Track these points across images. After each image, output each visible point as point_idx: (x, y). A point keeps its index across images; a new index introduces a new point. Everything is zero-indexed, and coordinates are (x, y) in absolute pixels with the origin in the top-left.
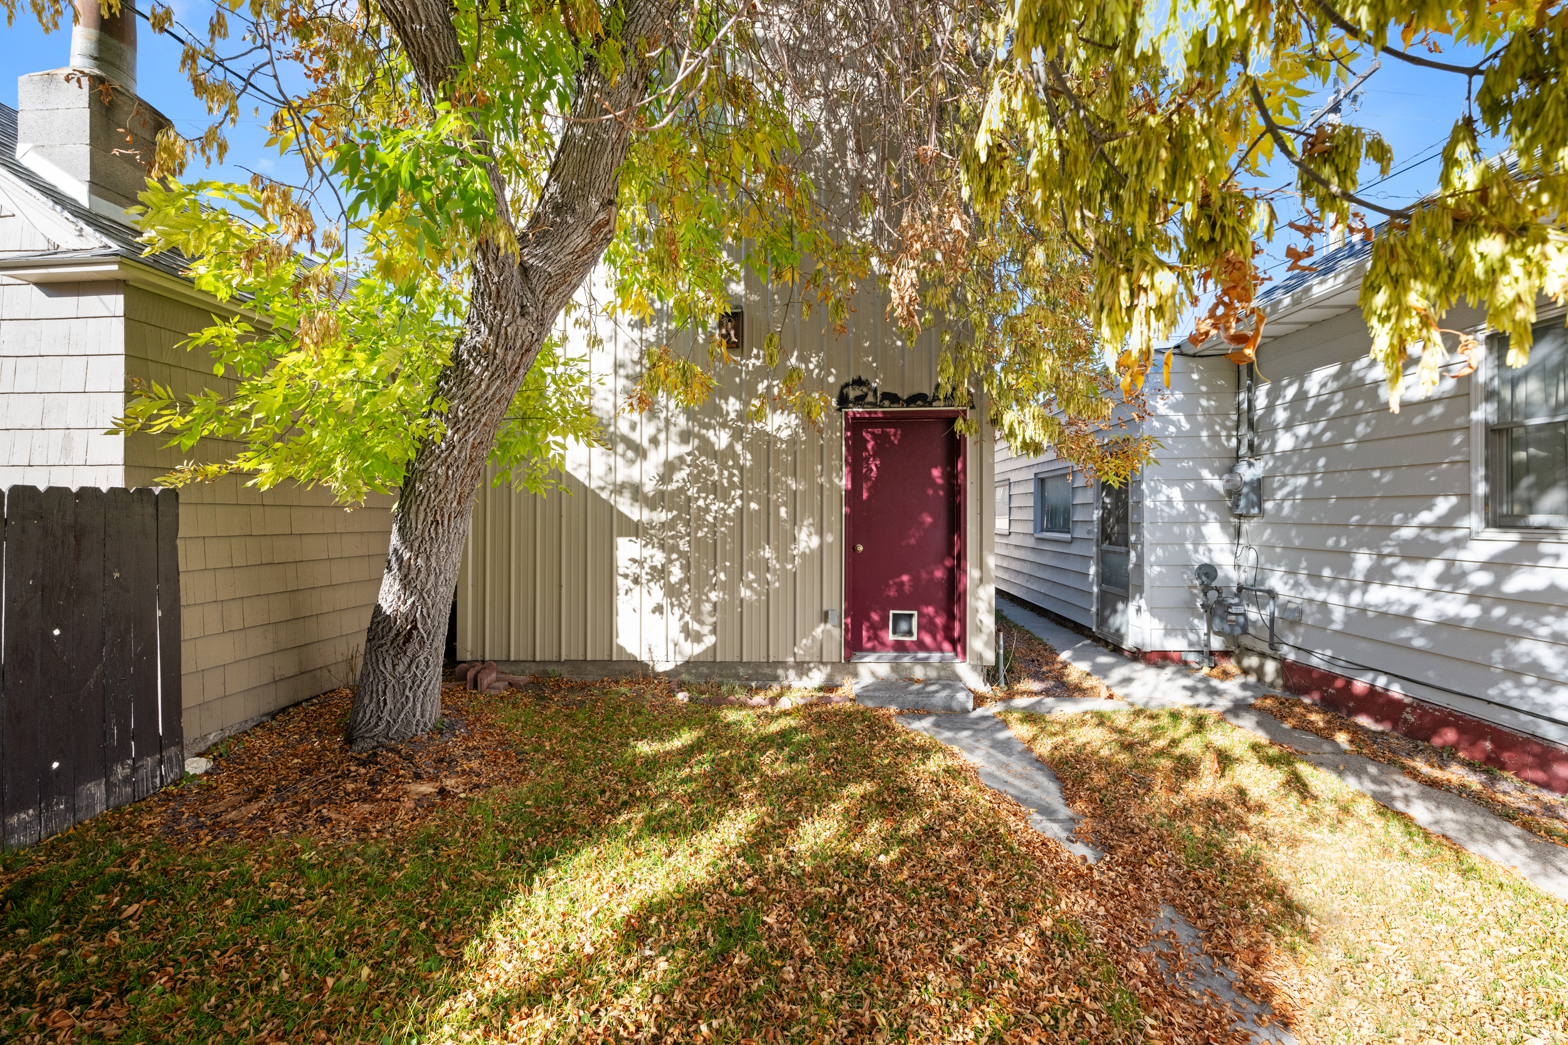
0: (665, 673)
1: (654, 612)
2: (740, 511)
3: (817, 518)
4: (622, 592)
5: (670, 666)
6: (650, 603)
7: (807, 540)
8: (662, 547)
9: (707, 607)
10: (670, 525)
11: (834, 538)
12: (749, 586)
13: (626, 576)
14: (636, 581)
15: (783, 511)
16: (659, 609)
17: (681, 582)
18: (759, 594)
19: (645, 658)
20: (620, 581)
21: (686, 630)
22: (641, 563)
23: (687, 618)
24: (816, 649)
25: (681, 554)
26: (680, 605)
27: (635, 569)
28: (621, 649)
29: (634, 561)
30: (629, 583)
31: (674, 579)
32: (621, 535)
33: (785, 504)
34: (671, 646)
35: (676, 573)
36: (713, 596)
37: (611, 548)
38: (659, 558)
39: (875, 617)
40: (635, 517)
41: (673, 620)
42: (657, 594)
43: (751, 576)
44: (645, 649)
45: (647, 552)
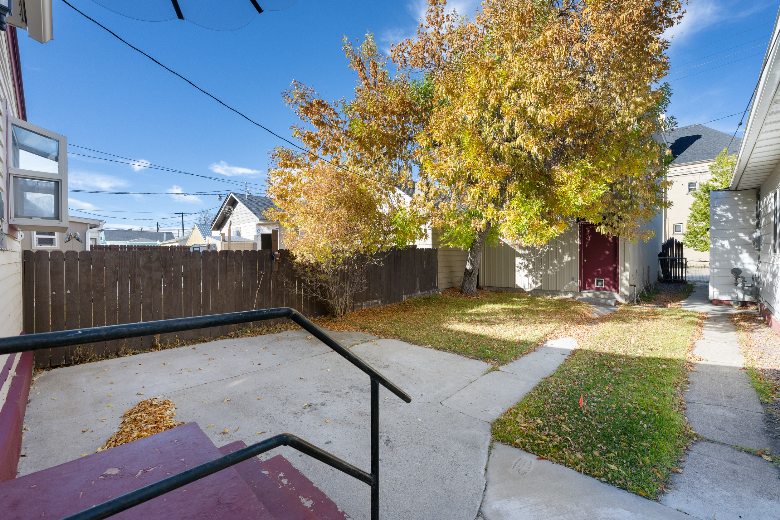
0: (528, 292)
1: (525, 276)
2: (548, 250)
3: (571, 252)
4: (517, 271)
5: (529, 290)
6: (524, 274)
7: (567, 258)
8: (527, 260)
9: (539, 276)
10: (529, 254)
11: (576, 258)
12: (551, 270)
13: (518, 267)
14: (520, 268)
15: (560, 250)
16: (526, 275)
17: (532, 269)
18: (553, 273)
19: (523, 288)
20: (516, 268)
21: (533, 281)
22: (522, 264)
23: (534, 278)
24: (570, 288)
25: (532, 262)
26: (532, 275)
27: (520, 265)
28: (517, 285)
29: (520, 263)
30: (519, 269)
31: (530, 268)
32: (517, 257)
33: (561, 248)
34: (530, 285)
35: (531, 266)
36: (541, 273)
37: (514, 260)
38: (526, 263)
39: (590, 280)
40: (520, 252)
41: (530, 279)
42: (526, 272)
43: (551, 268)
44: (523, 285)
45: (523, 261)
